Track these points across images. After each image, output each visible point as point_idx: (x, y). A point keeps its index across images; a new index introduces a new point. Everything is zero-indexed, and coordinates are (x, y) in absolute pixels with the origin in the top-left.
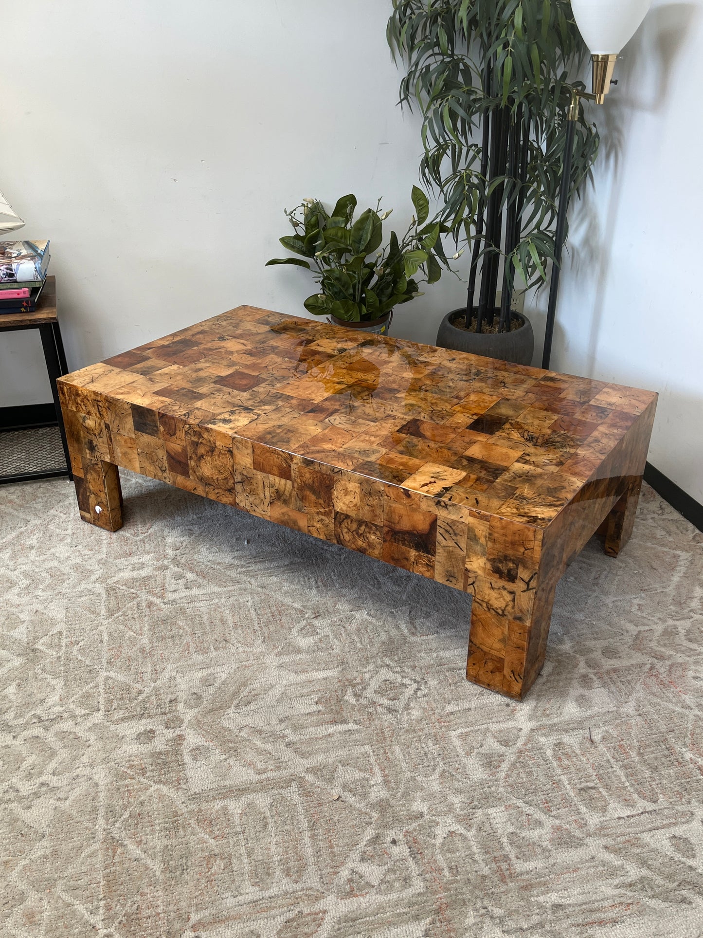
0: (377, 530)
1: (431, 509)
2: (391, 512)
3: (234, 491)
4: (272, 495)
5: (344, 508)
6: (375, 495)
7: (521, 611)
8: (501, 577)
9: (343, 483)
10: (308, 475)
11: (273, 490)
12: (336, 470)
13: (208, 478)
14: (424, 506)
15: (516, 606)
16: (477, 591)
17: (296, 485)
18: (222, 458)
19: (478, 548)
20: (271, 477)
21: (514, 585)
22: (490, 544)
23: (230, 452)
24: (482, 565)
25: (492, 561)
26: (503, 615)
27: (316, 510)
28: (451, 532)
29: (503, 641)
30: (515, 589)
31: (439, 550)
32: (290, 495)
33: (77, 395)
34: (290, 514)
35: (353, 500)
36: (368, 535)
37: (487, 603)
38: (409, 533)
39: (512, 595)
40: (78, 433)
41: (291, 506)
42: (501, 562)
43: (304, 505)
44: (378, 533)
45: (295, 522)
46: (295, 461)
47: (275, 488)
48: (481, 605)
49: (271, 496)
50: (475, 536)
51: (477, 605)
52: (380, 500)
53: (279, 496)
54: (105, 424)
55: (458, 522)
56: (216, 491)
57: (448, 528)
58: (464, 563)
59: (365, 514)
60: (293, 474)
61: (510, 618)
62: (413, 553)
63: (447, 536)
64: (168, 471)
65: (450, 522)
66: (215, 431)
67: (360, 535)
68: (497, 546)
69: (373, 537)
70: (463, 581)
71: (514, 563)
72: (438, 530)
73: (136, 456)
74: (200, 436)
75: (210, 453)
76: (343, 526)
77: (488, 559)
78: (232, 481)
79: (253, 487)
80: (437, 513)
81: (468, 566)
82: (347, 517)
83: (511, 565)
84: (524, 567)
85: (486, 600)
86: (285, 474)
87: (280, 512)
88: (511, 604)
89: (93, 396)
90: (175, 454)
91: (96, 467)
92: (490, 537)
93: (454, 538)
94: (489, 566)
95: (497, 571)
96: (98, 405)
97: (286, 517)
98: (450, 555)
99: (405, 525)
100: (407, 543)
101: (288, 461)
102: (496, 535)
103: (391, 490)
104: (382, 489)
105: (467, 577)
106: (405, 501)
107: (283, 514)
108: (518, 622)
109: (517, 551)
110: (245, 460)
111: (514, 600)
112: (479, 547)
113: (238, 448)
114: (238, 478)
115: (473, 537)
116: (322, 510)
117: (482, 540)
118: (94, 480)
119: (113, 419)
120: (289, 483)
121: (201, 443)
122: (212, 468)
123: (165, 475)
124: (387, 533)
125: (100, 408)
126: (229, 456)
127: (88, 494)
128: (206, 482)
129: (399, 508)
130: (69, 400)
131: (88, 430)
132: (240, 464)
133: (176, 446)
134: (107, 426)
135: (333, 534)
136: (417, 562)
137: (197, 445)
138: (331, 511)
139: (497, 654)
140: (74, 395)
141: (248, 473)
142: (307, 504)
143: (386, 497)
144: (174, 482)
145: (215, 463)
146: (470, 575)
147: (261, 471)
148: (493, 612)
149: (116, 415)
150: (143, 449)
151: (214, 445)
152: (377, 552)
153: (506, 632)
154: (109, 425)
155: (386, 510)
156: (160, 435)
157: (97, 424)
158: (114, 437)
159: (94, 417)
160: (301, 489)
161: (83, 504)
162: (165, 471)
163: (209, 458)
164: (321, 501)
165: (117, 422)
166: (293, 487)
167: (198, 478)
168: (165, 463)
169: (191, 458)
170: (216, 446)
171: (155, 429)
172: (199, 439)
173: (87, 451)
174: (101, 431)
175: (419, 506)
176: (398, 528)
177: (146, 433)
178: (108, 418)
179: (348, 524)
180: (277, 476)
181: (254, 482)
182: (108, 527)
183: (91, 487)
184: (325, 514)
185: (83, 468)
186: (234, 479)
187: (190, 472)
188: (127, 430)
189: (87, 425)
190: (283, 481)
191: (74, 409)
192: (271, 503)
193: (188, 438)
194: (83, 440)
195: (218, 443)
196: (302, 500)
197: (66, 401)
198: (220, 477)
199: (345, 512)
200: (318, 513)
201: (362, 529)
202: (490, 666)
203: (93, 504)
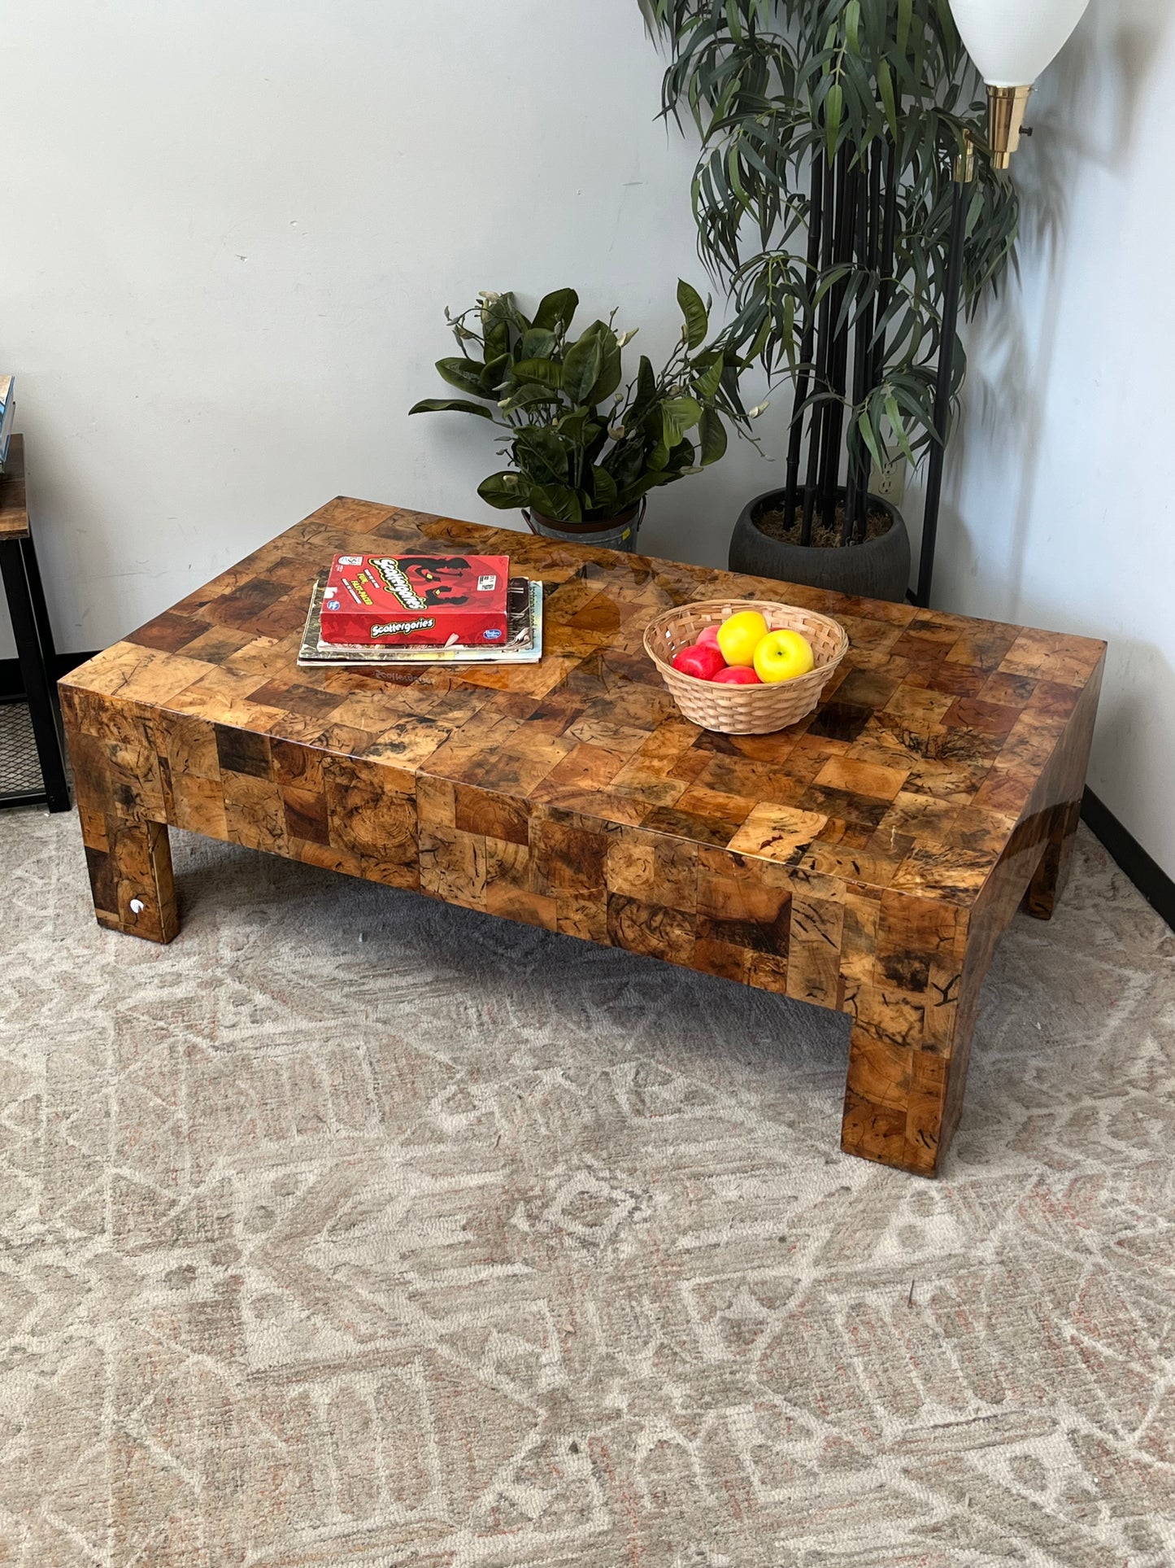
0: (685, 920)
1: (781, 884)
2: (711, 891)
3: (417, 866)
4: (491, 869)
5: (626, 886)
6: (682, 865)
7: (934, 1035)
8: (900, 985)
9: (623, 846)
10: (558, 836)
11: (492, 861)
12: (611, 826)
13: (365, 846)
14: (768, 879)
15: (926, 1029)
16: (859, 1009)
17: (536, 853)
18: (397, 811)
19: (862, 942)
20: (490, 841)
21: (922, 996)
22: (881, 934)
23: (412, 801)
24: (869, 967)
25: (886, 960)
26: (905, 1044)
27: (572, 891)
28: (816, 918)
29: (905, 1084)
30: (923, 1003)
31: (795, 948)
32: (526, 868)
33: (102, 708)
34: (524, 899)
35: (641, 873)
36: (668, 929)
37: (877, 1027)
38: (742, 923)
39: (920, 1012)
40: (101, 773)
41: (526, 887)
42: (900, 961)
43: (550, 884)
44: (687, 925)
45: (534, 914)
46: (535, 813)
47: (496, 858)
48: (868, 1031)
49: (488, 872)
50: (857, 922)
51: (859, 1031)
52: (691, 872)
53: (504, 872)
54: (159, 758)
55: (827, 902)
56: (382, 867)
57: (811, 913)
58: (838, 965)
59: (665, 895)
60: (530, 835)
61: (917, 1047)
62: (749, 955)
63: (808, 924)
64: (285, 836)
65: (813, 902)
66: (383, 767)
67: (653, 930)
68: (894, 937)
69: (678, 932)
70: (835, 994)
71: (921, 962)
72: (792, 917)
73: (223, 813)
74: (353, 775)
75: (371, 804)
76: (622, 915)
77: (879, 959)
78: (413, 849)
79: (455, 858)
80: (791, 888)
81: (844, 970)
82: (631, 901)
83: (917, 965)
84: (939, 966)
85: (875, 1023)
86: (516, 833)
87: (506, 897)
88: (917, 1026)
89: (136, 711)
90: (301, 805)
91: (137, 833)
92: (882, 923)
93: (822, 927)
94: (880, 968)
95: (893, 976)
96: (145, 726)
97: (517, 906)
98: (813, 953)
99: (736, 910)
100: (738, 939)
101: (523, 814)
102: (891, 920)
103: (709, 855)
104: (695, 853)
105: (842, 988)
106: (736, 872)
107: (510, 900)
108: (930, 1053)
109: (927, 942)
110: (439, 813)
111: (922, 1020)
112: (863, 939)
113: (426, 794)
114: (425, 843)
115: (852, 924)
116: (585, 892)
117: (869, 929)
118: (130, 854)
119: (175, 750)
120: (524, 849)
121: (355, 787)
122: (374, 829)
123: (280, 842)
124: (703, 924)
125: (149, 731)
126: (408, 808)
127: (116, 880)
128: (362, 852)
129: (724, 883)
130: (82, 718)
131: (122, 768)
132: (431, 821)
133: (305, 792)
134: (163, 762)
135: (605, 930)
136: (755, 968)
137: (346, 791)
138: (600, 893)
139: (894, 1106)
140: (94, 709)
141: (445, 835)
142: (557, 882)
143: (701, 867)
144: (298, 854)
145: (382, 820)
146: (849, 984)
147: (470, 831)
148: (887, 1040)
149: (183, 743)
150: (237, 800)
151: (379, 791)
152: (684, 955)
153: (910, 1070)
154: (166, 759)
155: (701, 888)
156: (272, 776)
157: (141, 759)
158: (177, 781)
159: (136, 746)
160: (546, 858)
161: (104, 899)
162: (279, 836)
163: (369, 811)
164: (583, 877)
165: (184, 754)
166: (531, 855)
167: (346, 846)
168: (281, 822)
169: (333, 812)
170: (383, 792)
171: (263, 764)
172: (351, 781)
173: (118, 805)
174: (150, 770)
175: (759, 880)
176: (722, 915)
177: (243, 772)
178: (166, 747)
179: (632, 913)
180: (501, 838)
181: (456, 849)
182: (155, 937)
183: (123, 868)
184: (590, 897)
185: (107, 835)
186: (417, 846)
187: (332, 836)
188: (204, 768)
189: (119, 760)
190: (512, 847)
191: (94, 732)
192: (488, 883)
193: (330, 779)
194: (109, 785)
195: (388, 787)
196: (546, 876)
197: (76, 719)
198: (390, 843)
199: (627, 894)
200: (576, 897)
201: (659, 918)
202: (882, 1125)
203: (126, 898)
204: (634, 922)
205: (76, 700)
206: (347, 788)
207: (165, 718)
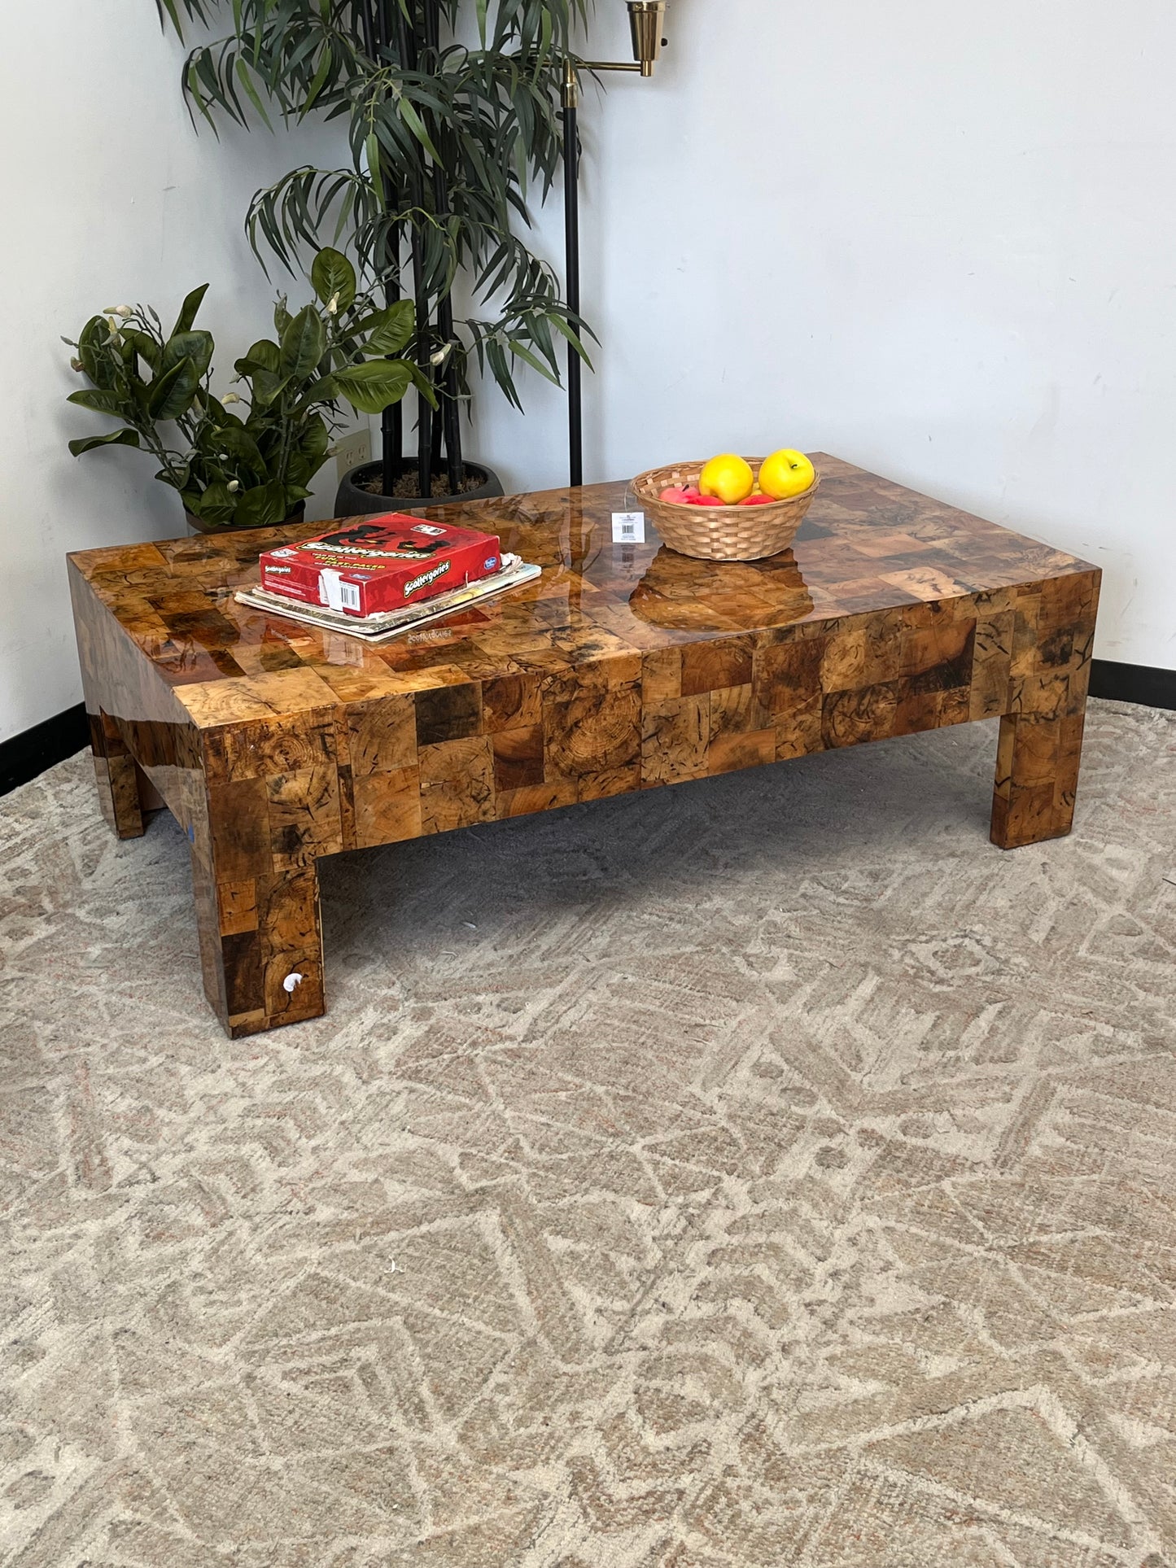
0: (889, 690)
1: (969, 614)
2: (912, 647)
3: (638, 760)
4: (714, 726)
5: (839, 681)
6: (889, 635)
7: (1075, 698)
8: (1052, 665)
9: (838, 640)
10: (781, 658)
11: (716, 716)
12: (830, 624)
13: (583, 764)
14: (958, 615)
15: (1070, 695)
16: (1024, 703)
17: (759, 686)
18: (619, 707)
19: (1027, 638)
20: (714, 695)
21: (1069, 665)
22: (1042, 623)
23: (638, 687)
24: (1031, 659)
25: (1043, 646)
26: (1055, 718)
27: (791, 711)
28: (994, 633)
29: (1054, 757)
30: (1068, 672)
31: (978, 671)
32: (748, 710)
33: (266, 736)
34: (746, 743)
35: (853, 660)
36: (874, 706)
37: (1036, 713)
38: (938, 668)
39: (1065, 682)
40: (256, 825)
41: (749, 728)
42: (1053, 641)
43: (770, 713)
44: (890, 695)
45: (754, 753)
46: (760, 644)
47: (720, 711)
48: (1029, 720)
49: (712, 729)
50: (1024, 621)
51: (1023, 724)
52: (896, 637)
53: (729, 722)
54: (339, 768)
55: (1003, 613)
56: (601, 779)
57: (990, 630)
58: (1008, 668)
59: (874, 674)
60: (754, 669)
62: (941, 696)
63: (987, 643)
64: (493, 796)
65: (992, 619)
66: (605, 662)
67: (860, 716)
68: (1050, 621)
69: (882, 705)
70: (1006, 699)
72: (976, 642)
73: (417, 803)
74: (576, 684)
75: (593, 711)
76: (836, 713)
77: (1039, 648)
78: (635, 742)
79: (677, 731)
80: (976, 614)
81: (1013, 673)
82: (843, 694)
83: (1065, 639)
84: (1080, 633)
85: (1035, 710)
86: (740, 676)
87: (727, 749)
88: (1064, 696)
89: (312, 721)
90: (514, 749)
91: (301, 883)
92: (1043, 615)
93: (998, 640)
94: (1039, 657)
95: (1048, 658)
96: (323, 736)
97: (738, 753)
98: (991, 668)
99: (932, 658)
100: (932, 686)
101: (748, 650)
102: (1049, 606)
103: (911, 614)
104: (900, 618)
105: (1011, 689)
106: (934, 619)
107: (732, 750)
108: (1073, 716)
109: (1072, 615)
110: (663, 690)
112: (1028, 636)
113: (653, 672)
114: (649, 729)
115: (1020, 625)
116: (802, 706)
117: (1032, 624)
118: (288, 917)
119: (362, 749)
120: (748, 687)
121: (576, 699)
122: (595, 738)
123: (486, 805)
124: (904, 686)
125: (328, 740)
126: (633, 696)
127: (264, 961)
128: (578, 773)
129: (923, 636)
130: (235, 762)
131: (285, 807)
132: (654, 701)
133: (518, 732)
134: (344, 773)
135: (819, 737)
136: (945, 708)
137: (566, 708)
138: (816, 700)
139: (1045, 781)
140: (253, 743)
141: (669, 710)
142: (777, 708)
143: (905, 629)
144: (506, 810)
145: (604, 723)
146: (1016, 683)
147: (696, 693)
148: (1042, 721)
149: (373, 736)
150: (436, 778)
151: (603, 691)
152: (887, 727)
153: (1057, 742)
154: (348, 767)
155: (903, 650)
156: (481, 727)
157: (315, 780)
158: (361, 788)
159: (310, 766)
160: (767, 689)
161: (245, 996)
162: (485, 799)
163: (590, 721)
164: (802, 691)
165: (373, 750)
166: (754, 691)
167: (562, 773)
168: (490, 781)
169: (551, 740)
170: (607, 691)
171: (472, 719)
172: (572, 693)
173: (277, 857)
174: (326, 790)
175: (951, 618)
176: (920, 669)
177: (447, 739)
178: (348, 751)
179: (843, 706)
180: (725, 687)
181: (680, 722)
182: (312, 1012)
183: (276, 939)
184: (809, 709)
185: (258, 906)
186: (640, 735)
187: (547, 768)
188: (398, 755)
189: (283, 797)
190: (736, 690)
191: (250, 775)
192: (710, 742)
193: (548, 703)
194: (268, 837)
195: (613, 684)
196: (767, 708)
197: (226, 767)
198: (610, 748)
199: (840, 689)
200: (794, 716)
201: (866, 701)
202: (1037, 804)
203: (277, 977)
204: (844, 714)
205: (228, 740)
206: (566, 705)
207: (350, 714)
